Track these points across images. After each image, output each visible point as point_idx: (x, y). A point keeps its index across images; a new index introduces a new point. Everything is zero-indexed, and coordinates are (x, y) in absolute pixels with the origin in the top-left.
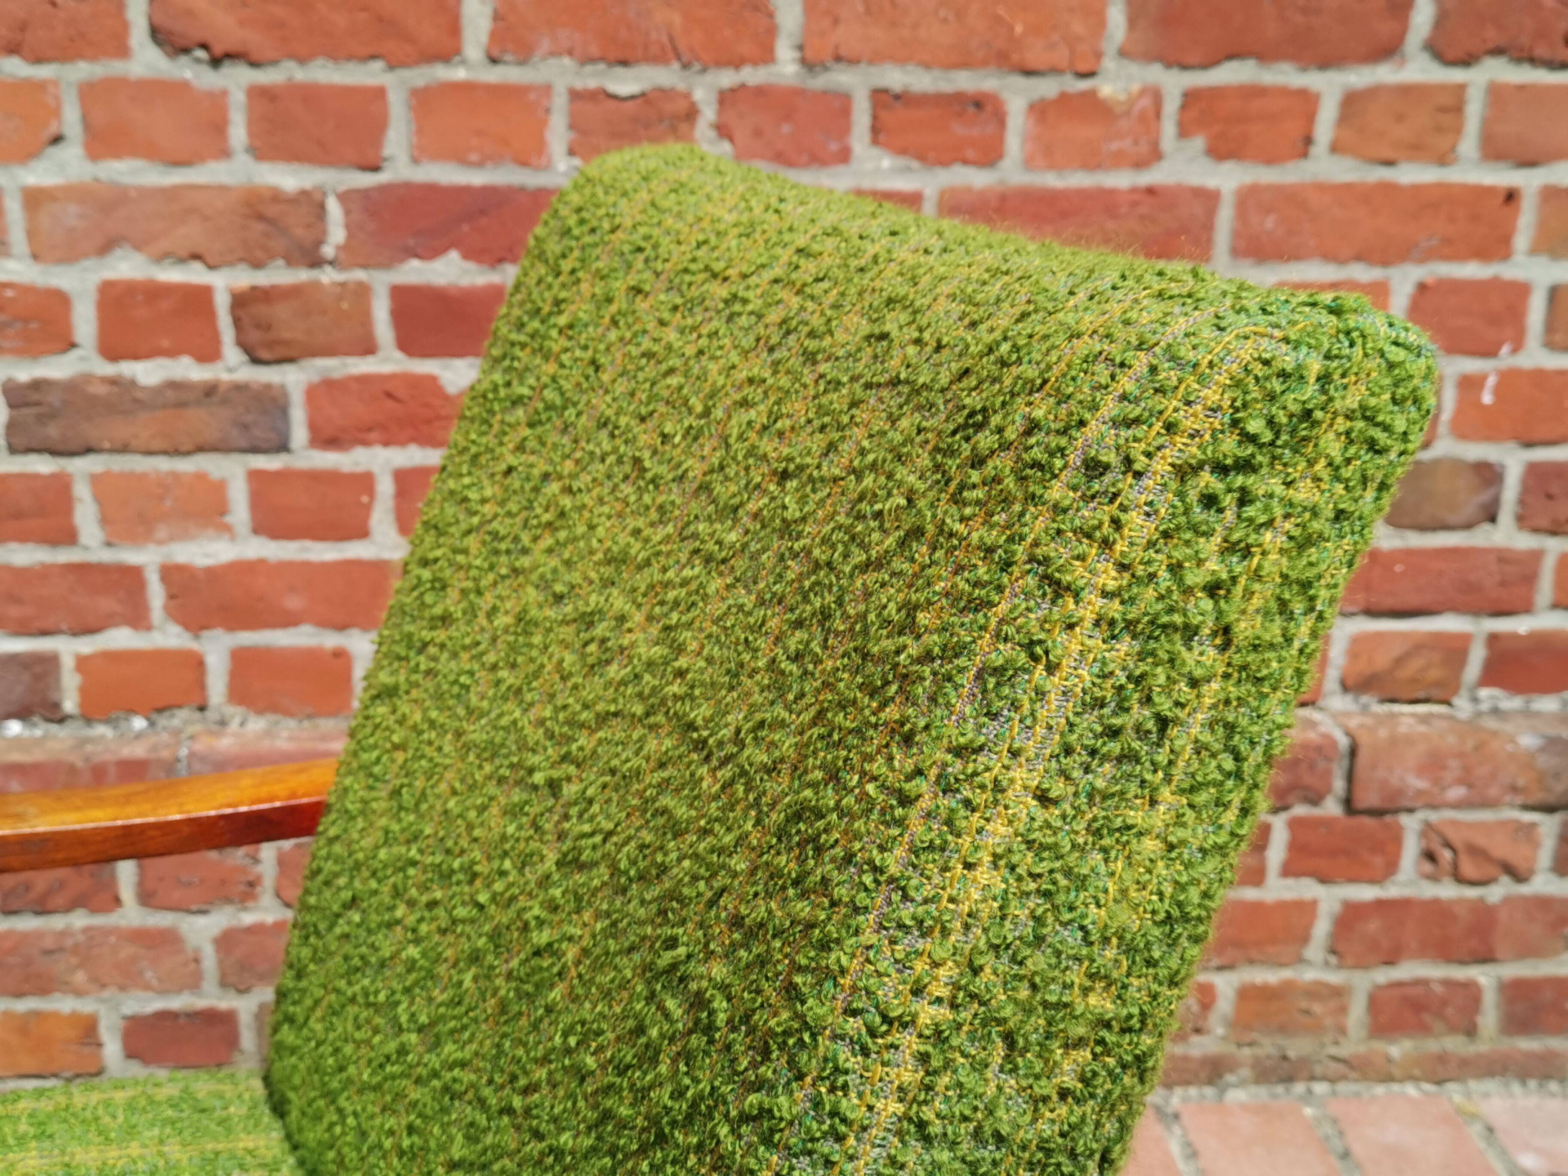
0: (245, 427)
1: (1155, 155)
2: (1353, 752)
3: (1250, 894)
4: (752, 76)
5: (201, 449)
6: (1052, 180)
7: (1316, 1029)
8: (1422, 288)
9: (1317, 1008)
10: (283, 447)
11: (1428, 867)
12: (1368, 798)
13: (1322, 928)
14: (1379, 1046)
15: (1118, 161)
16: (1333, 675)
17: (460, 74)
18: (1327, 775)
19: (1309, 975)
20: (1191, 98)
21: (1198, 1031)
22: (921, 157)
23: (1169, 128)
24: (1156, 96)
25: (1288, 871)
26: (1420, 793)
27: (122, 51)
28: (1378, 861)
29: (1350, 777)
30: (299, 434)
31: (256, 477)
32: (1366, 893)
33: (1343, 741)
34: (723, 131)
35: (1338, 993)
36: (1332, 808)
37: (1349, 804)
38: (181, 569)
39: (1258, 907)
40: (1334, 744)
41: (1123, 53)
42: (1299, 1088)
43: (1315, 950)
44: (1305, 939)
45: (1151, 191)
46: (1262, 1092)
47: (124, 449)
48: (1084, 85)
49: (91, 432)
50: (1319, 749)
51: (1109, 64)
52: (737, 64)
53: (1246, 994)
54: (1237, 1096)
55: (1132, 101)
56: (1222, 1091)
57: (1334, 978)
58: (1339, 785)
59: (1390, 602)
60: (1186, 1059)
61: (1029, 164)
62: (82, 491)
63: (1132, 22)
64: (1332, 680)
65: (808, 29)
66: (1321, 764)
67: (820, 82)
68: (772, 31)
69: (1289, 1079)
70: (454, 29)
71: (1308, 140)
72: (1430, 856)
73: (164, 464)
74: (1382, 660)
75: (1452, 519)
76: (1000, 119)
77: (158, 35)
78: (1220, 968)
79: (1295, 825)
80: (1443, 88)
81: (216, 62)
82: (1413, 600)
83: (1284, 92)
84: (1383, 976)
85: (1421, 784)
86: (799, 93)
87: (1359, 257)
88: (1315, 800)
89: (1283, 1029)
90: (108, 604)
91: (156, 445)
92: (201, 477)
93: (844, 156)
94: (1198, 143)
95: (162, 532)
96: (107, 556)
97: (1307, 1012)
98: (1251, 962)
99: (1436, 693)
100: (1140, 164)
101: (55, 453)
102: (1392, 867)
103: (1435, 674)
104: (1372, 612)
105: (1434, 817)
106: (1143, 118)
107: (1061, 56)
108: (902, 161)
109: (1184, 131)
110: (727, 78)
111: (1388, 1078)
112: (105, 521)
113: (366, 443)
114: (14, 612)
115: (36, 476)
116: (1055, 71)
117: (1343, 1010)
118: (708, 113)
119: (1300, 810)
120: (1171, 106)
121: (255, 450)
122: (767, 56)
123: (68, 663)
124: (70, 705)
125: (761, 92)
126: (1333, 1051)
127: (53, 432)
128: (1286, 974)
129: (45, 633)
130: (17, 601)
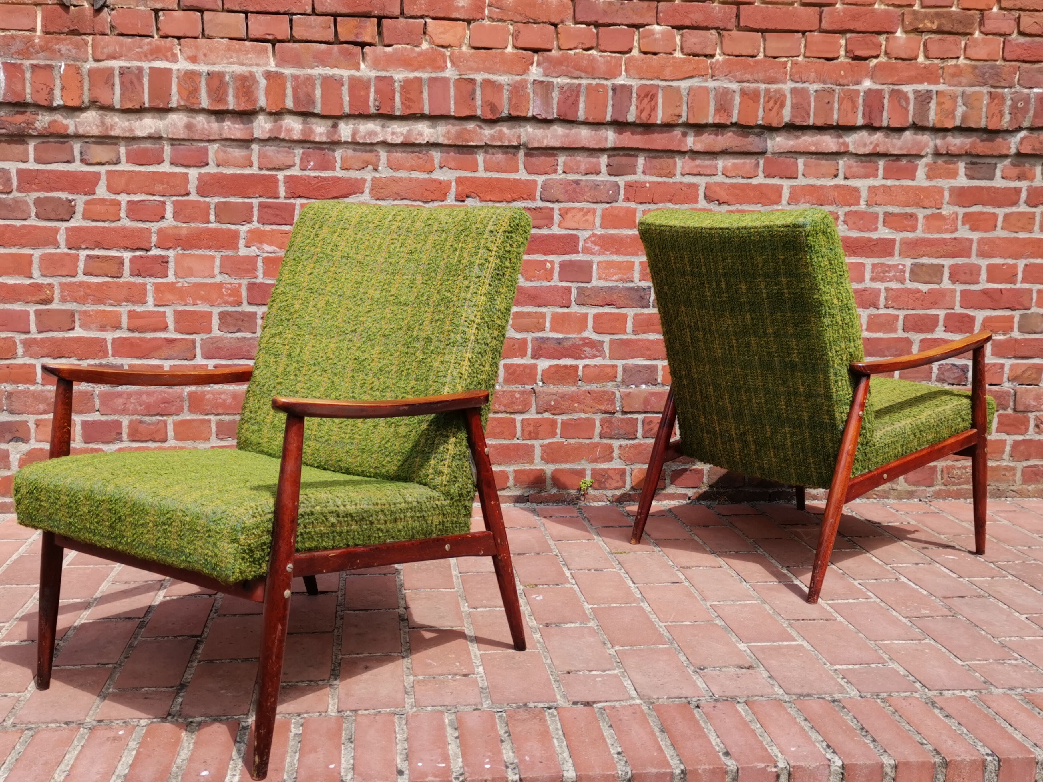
1: (956, 230)
2: (1015, 394)
4: (854, 208)
6: (929, 236)
7: (1007, 481)
8: (1026, 265)
9: (1007, 474)
11: (1037, 430)
12: (1020, 408)
13: (1008, 449)
14: (1025, 486)
15: (946, 231)
16: (1005, 376)
17: (780, 207)
18: (1009, 400)
19: (1005, 464)
20: (965, 215)
22: (896, 230)
23: (960, 222)
24: (957, 214)
25: (998, 431)
26: (1034, 406)
27: (697, 202)
28: (1023, 427)
29: (1015, 402)
32: (1020, 438)
33: (1012, 391)
34: (845, 222)
35: (1013, 469)
36: (1010, 411)
37: (1015, 410)
40: (1010, 392)
41: (948, 203)
42: (1003, 499)
43: (1006, 456)
44: (1003, 452)
45: (955, 239)
48: (938, 211)
50: (1006, 393)
51: (944, 206)
52: (850, 205)
55: (950, 215)
57: (1012, 464)
58: (1012, 404)
59: (1021, 354)
61: (923, 231)
63: (950, 195)
64: (1005, 379)
65: (869, 196)
66: (1007, 398)
67: (871, 210)
68: (859, 197)
69: (1000, 497)
70: (780, 196)
71: (996, 226)
72: (1037, 426)
74: (1019, 372)
75: (1037, 330)
76: (917, 219)
77: (706, 197)
79: (999, 416)
80: (1030, 213)
81: (720, 204)
82: (1027, 354)
83: (989, 213)
84: (1025, 464)
85: (1035, 404)
86: (865, 212)
87: (1009, 257)
88: (1005, 409)
89: (997, 481)
93: (876, 229)
94: (967, 226)
97: (1004, 475)
99: (1034, 382)
100: (952, 232)
102: (1027, 430)
103: (1034, 376)
104: (1016, 357)
105: (1038, 414)
106: (953, 220)
107: (933, 204)
108: (891, 230)
109: (963, 224)
110: (847, 209)
111: (1029, 497)
114: (648, 353)
116: (931, 207)
117: (1014, 475)
118: (842, 218)
119: (1001, 412)
120: (960, 217)
122: (858, 203)
123: (660, 368)
124: (659, 380)
125: (856, 212)
126: (1012, 488)
128: (998, 463)
129: (655, 359)
130: (649, 349)
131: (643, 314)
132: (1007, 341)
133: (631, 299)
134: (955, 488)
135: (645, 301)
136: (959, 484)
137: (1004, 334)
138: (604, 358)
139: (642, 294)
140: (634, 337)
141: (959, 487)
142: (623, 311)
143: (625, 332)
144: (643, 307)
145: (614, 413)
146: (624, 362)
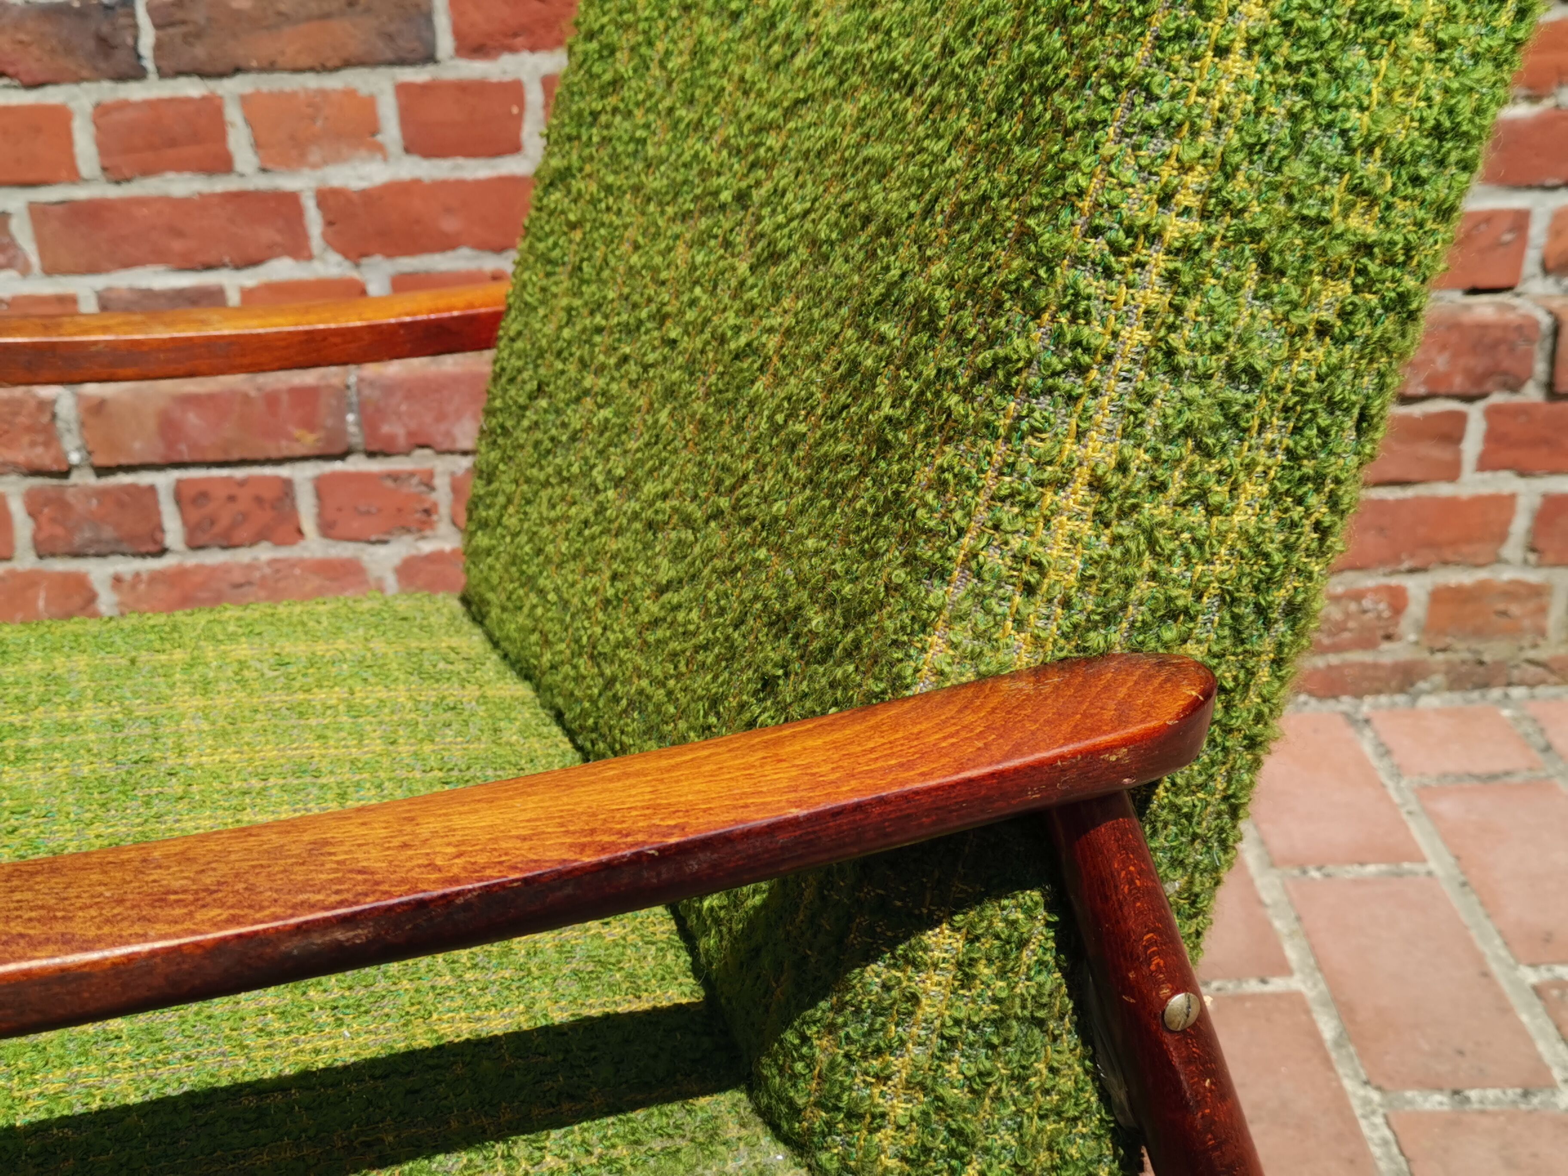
0: (390, 37)
2: (1556, 331)
3: (1444, 490)
5: (347, 64)
7: (1514, 632)
9: (1515, 609)
10: (429, 58)
13: (1521, 525)
16: (1532, 259)
18: (1528, 356)
19: (1506, 575)
21: (1388, 637)
25: (1485, 464)
29: (1553, 359)
30: (445, 43)
31: (403, 90)
33: (1545, 321)
35: (1538, 592)
36: (1532, 394)
37: (1551, 389)
38: (336, 193)
39: (1452, 503)
40: (1536, 324)
42: (1496, 693)
43: (1513, 548)
44: (1502, 537)
46: (1456, 698)
47: (270, 67)
49: (238, 51)
50: (1519, 328)
53: (1439, 596)
54: (1428, 702)
56: (1415, 697)
57: (1534, 577)
58: (1540, 368)
60: (1375, 666)
62: (233, 114)
64: (1531, 263)
66: (1522, 347)
69: (1485, 685)
73: (311, 82)
78: (1412, 571)
79: (1492, 413)
88: (1515, 387)
89: (1479, 633)
90: (267, 234)
91: (304, 61)
92: (350, 93)
95: (315, 155)
96: (263, 183)
97: (1504, 614)
98: (1445, 563)
101: (203, 75)
112: (258, 145)
113: (512, 50)
114: (177, 245)
115: (188, 101)
117: (1542, 611)
119: (1498, 398)
121: (401, 62)
123: (233, 297)
126: (1531, 654)
127: (200, 51)
128: (1482, 575)
129: (208, 267)
130: (179, 233)
131: (124, 105)
132: (1543, 124)
133: (69, 51)
134: (1320, 662)
135: (121, 57)
136: (1336, 648)
137: (1534, 98)
138: (25, 271)
139: (105, 29)
140: (113, 192)
141: (1334, 659)
142: (51, 96)
143: (74, 177)
144: (121, 77)
145: (65, 474)
146: (100, 282)
